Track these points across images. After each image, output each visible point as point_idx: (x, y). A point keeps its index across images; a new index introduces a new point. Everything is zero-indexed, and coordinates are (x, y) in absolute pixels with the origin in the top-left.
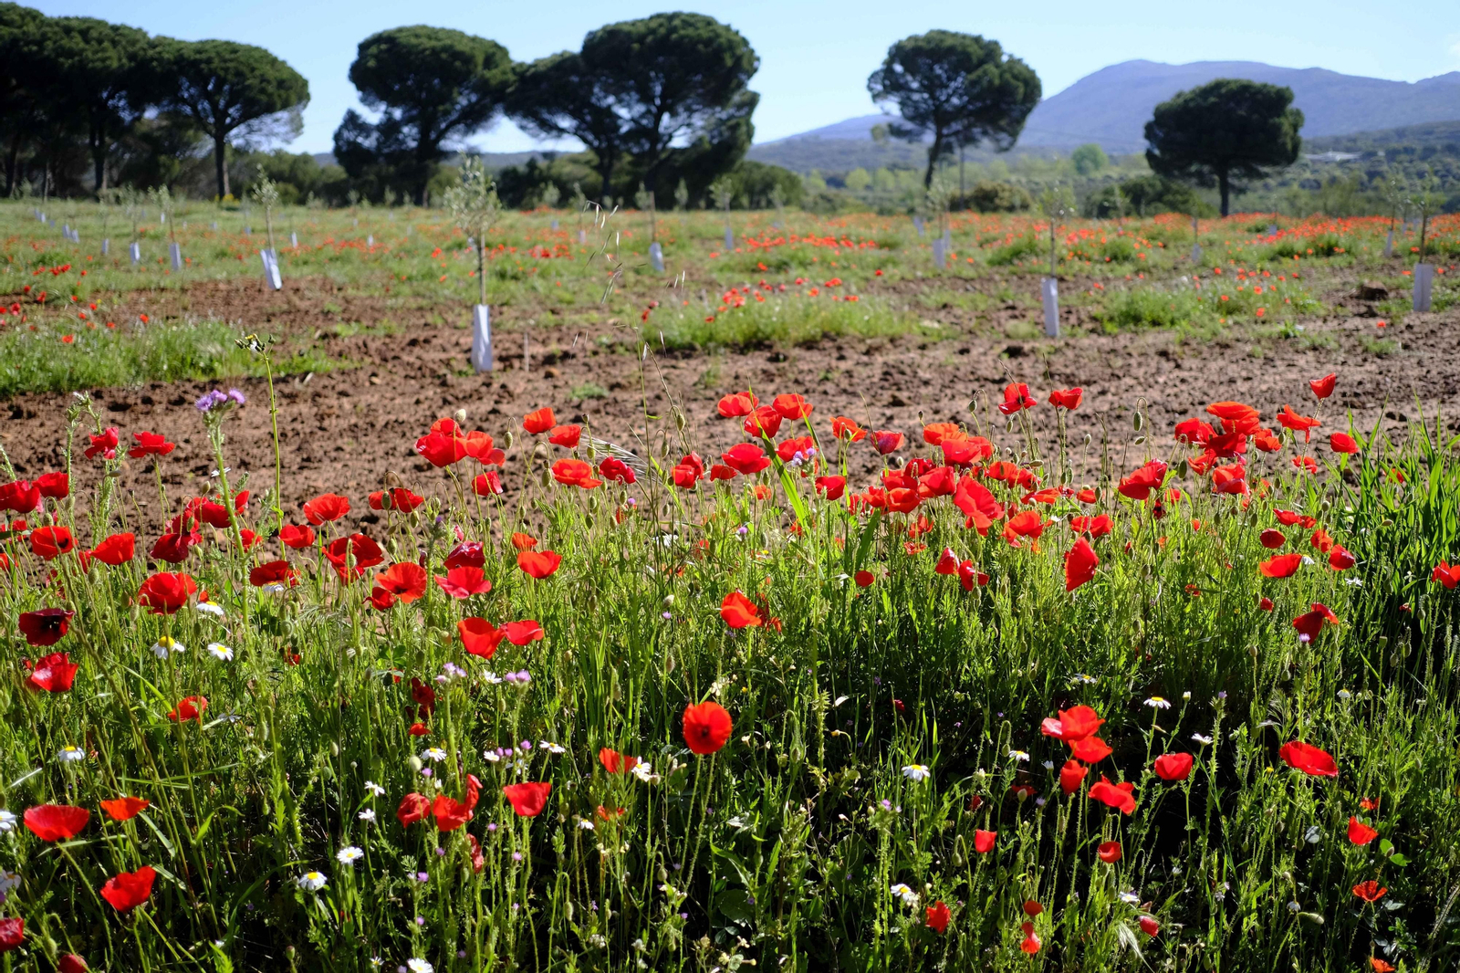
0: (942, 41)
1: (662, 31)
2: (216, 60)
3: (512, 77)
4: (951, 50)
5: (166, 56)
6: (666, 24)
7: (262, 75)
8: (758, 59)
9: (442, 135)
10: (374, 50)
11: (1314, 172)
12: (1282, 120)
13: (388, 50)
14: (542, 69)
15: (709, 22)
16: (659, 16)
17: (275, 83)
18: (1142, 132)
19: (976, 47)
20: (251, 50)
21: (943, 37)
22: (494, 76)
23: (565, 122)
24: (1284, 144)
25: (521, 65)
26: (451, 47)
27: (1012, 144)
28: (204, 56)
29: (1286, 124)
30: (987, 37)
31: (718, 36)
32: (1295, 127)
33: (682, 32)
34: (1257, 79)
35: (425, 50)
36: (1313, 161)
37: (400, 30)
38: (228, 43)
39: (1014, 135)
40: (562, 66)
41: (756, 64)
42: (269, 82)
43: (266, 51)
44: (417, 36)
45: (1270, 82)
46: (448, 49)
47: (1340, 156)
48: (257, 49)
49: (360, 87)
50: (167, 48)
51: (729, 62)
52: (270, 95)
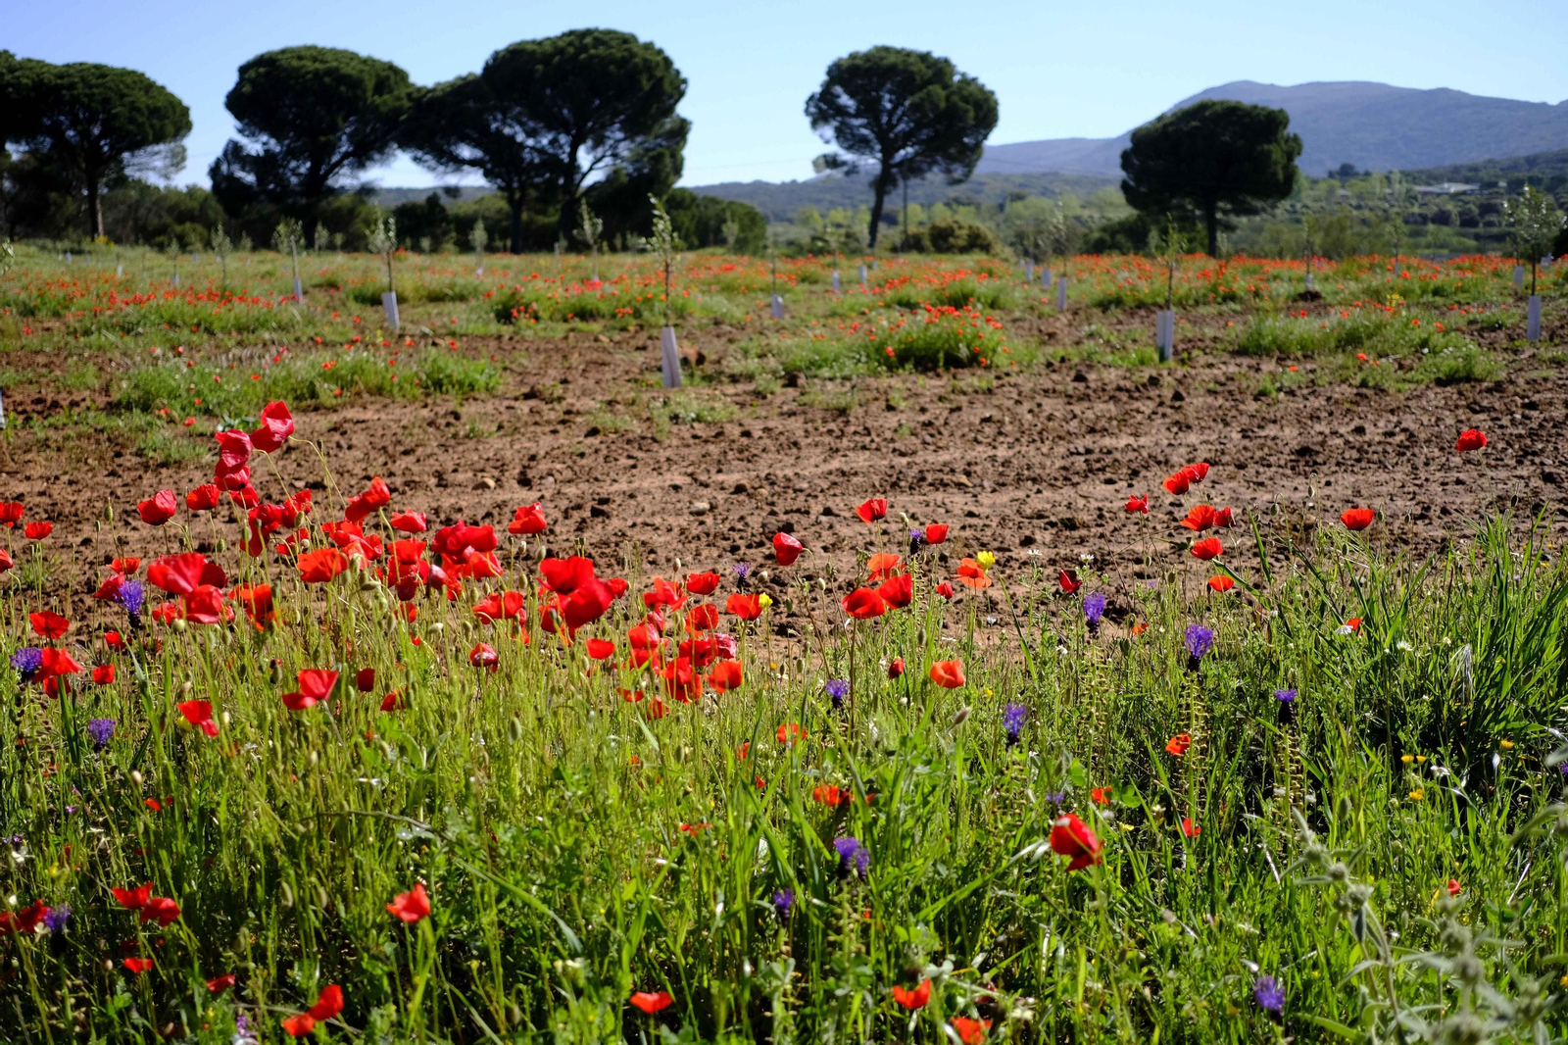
0: (882, 59)
1: (571, 50)
2: (80, 86)
3: (406, 103)
4: (892, 69)
5: (24, 81)
6: (577, 43)
7: (133, 102)
8: (685, 81)
9: (332, 169)
10: (252, 74)
11: (1422, 205)
12: (1272, 147)
13: (267, 74)
14: (439, 93)
15: (627, 40)
16: (571, 33)
17: (146, 112)
18: (1118, 161)
19: (922, 67)
20: (125, 73)
21: (883, 54)
22: (385, 102)
23: (466, 152)
24: (1275, 174)
25: (419, 90)
26: (337, 69)
27: (967, 175)
28: (66, 81)
29: (1277, 153)
30: (937, 54)
31: (633, 55)
32: (1290, 156)
33: (592, 51)
34: (1247, 100)
35: (308, 73)
36: (1425, 194)
37: (283, 52)
38: (97, 67)
39: (970, 166)
40: (463, 91)
41: (683, 86)
42: (138, 110)
43: (143, 75)
44: (300, 58)
45: (1261, 104)
46: (332, 72)
47: (1454, 188)
48: (133, 73)
49: (238, 116)
50: (28, 72)
51: (646, 85)
52: (140, 126)
